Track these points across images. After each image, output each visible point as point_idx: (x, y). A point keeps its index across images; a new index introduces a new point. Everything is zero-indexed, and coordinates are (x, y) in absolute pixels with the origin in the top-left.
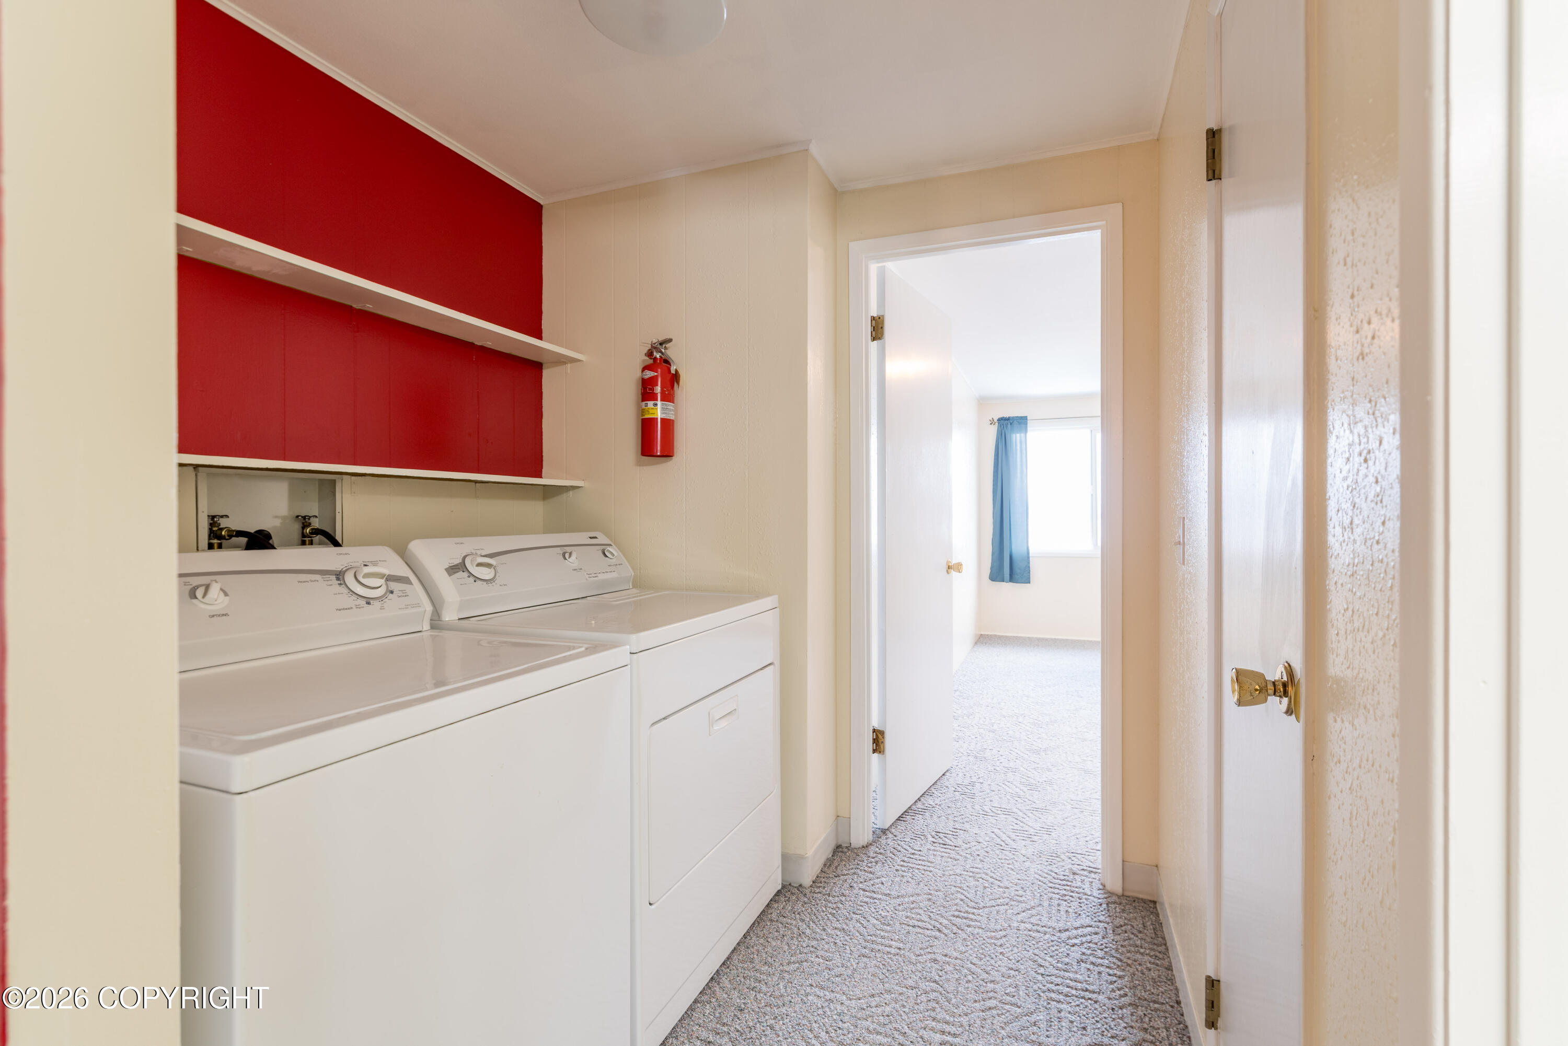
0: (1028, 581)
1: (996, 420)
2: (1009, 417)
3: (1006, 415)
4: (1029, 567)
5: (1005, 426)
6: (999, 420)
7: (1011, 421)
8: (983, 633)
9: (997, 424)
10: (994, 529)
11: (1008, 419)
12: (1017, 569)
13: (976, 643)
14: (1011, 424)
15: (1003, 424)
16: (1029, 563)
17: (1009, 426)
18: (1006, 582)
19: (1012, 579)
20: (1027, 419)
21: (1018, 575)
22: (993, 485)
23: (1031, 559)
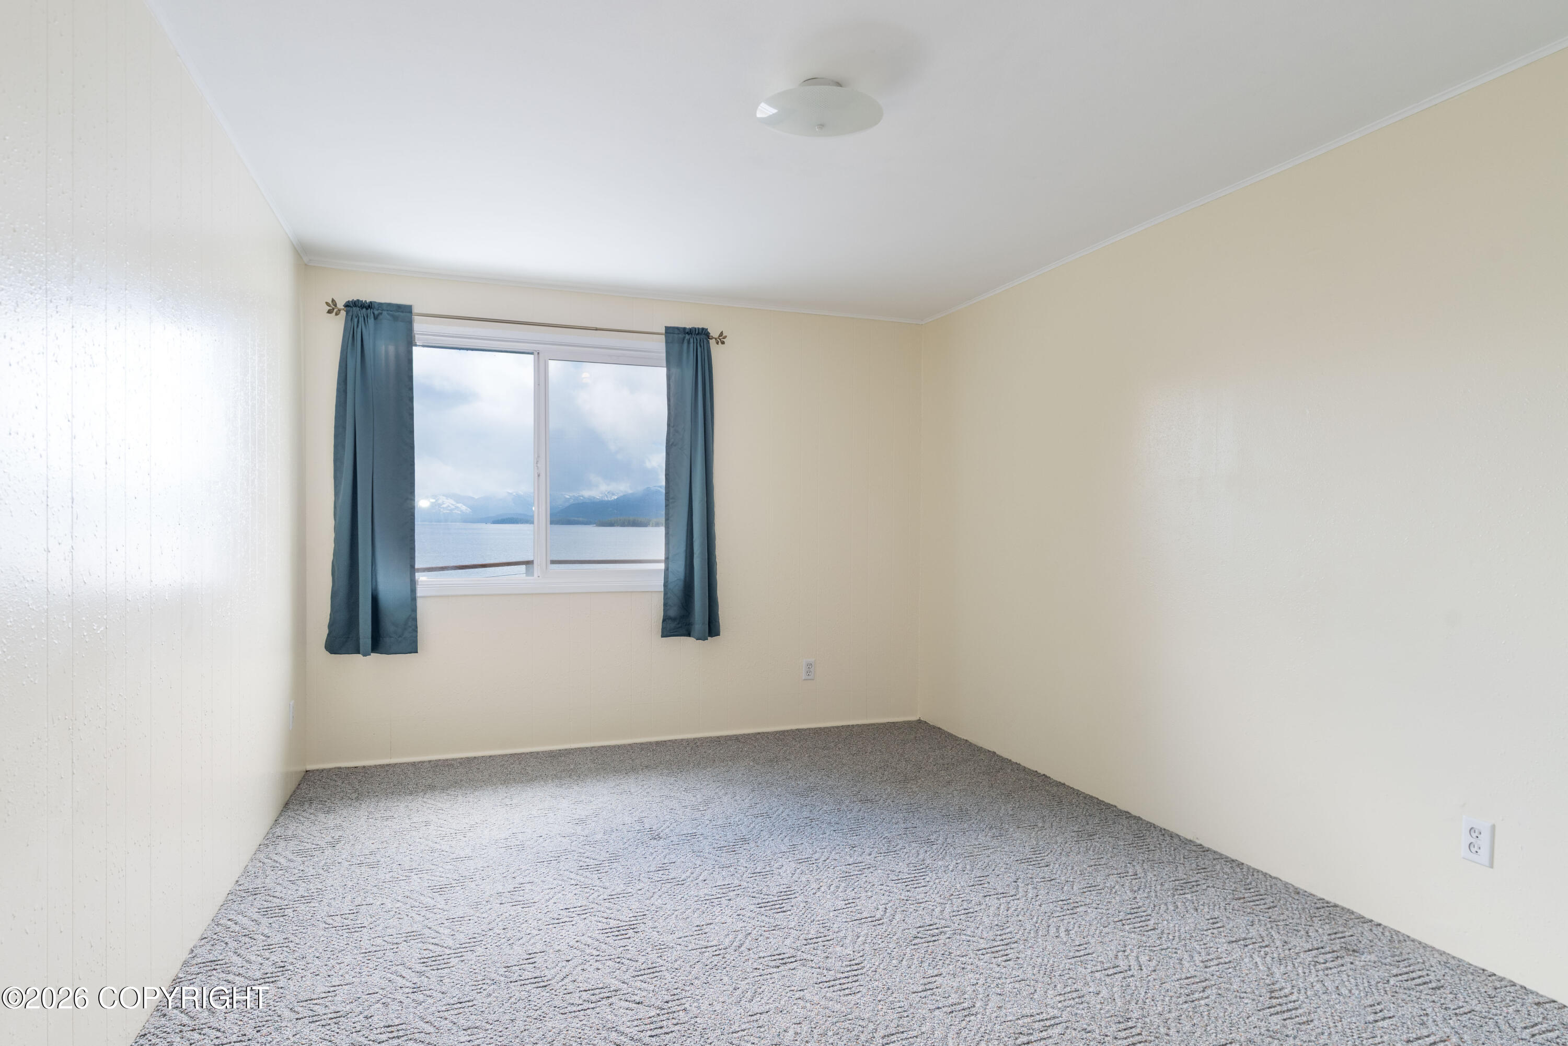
0: (412, 647)
1: (340, 305)
2: (371, 302)
3: (366, 297)
4: (415, 619)
5: (361, 320)
6: (347, 305)
7: (376, 312)
8: (309, 767)
9: (343, 313)
10: (337, 540)
11: (369, 306)
12: (388, 625)
13: (286, 806)
14: (376, 318)
15: (357, 316)
16: (414, 610)
17: (371, 321)
18: (365, 655)
19: (377, 645)
20: (411, 312)
21: (391, 637)
22: (336, 427)
23: (420, 603)
